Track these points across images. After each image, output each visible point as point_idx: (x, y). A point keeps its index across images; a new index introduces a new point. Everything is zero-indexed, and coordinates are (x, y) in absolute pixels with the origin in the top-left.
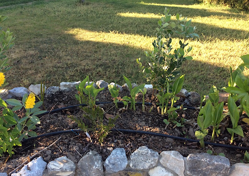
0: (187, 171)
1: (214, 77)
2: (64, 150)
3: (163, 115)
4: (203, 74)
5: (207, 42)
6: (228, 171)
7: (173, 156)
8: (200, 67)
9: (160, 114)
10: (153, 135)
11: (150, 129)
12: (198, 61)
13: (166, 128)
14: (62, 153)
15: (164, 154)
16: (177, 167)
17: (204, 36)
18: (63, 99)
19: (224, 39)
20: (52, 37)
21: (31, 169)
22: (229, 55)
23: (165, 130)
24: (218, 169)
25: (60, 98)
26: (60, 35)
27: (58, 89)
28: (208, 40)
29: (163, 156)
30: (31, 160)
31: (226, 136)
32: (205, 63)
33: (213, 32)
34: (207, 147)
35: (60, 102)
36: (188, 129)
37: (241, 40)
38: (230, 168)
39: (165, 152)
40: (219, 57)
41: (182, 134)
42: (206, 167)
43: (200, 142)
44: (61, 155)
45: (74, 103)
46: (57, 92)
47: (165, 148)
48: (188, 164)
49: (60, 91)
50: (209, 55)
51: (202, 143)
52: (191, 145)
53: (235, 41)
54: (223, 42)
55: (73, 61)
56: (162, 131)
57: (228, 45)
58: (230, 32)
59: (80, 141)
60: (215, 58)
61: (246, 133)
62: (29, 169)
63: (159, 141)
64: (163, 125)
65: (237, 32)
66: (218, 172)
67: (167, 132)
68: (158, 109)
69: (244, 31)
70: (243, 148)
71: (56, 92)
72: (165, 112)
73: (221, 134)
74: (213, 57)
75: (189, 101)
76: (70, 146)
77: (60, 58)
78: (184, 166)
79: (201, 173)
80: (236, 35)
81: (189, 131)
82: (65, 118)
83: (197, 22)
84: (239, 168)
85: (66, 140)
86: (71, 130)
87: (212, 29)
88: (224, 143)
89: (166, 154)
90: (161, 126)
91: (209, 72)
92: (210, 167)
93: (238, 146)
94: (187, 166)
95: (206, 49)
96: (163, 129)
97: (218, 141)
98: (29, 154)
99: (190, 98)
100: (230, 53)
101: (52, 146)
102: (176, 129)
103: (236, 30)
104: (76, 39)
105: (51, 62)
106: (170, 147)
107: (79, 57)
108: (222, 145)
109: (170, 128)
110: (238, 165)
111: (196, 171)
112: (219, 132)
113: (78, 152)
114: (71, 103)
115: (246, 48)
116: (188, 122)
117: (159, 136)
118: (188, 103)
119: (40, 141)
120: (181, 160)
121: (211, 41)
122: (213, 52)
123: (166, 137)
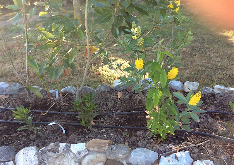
2: (211, 155)
14: (209, 156)
18: (215, 102)
20: (205, 37)
21: (178, 159)
25: (212, 100)
26: (213, 36)
27: (211, 91)
30: (180, 151)
35: (212, 104)
44: (208, 158)
45: (226, 109)
46: (210, 93)
49: (213, 94)
55: (223, 64)
59: (228, 151)
62: (176, 158)
71: (208, 93)
76: (217, 153)
77: (210, 58)
82: (215, 122)
85: (214, 145)
86: (221, 136)
98: (178, 144)
101: (200, 145)
104: (230, 41)
105: (201, 61)
107: (230, 61)
113: (226, 162)
114: (223, 109)
119: (189, 136)
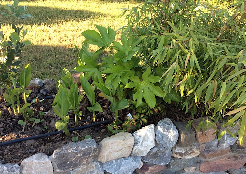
0: (57, 170)
1: (69, 59)
3: (18, 115)
4: (58, 58)
5: (54, 25)
6: (96, 152)
7: (36, 161)
8: (53, 52)
9: (13, 116)
10: (9, 144)
11: (3, 139)
12: (50, 46)
13: (23, 130)
15: (25, 163)
16: (44, 171)
17: (50, 19)
19: (70, 20)
22: (78, 35)
23: (23, 133)
24: (87, 154)
28: (55, 23)
29: (24, 165)
31: (89, 116)
32: (57, 47)
33: (58, 14)
34: (72, 134)
36: (50, 122)
37: (85, 20)
38: (97, 148)
39: (26, 161)
40: (69, 38)
41: (44, 130)
42: (75, 157)
43: (64, 132)
47: (26, 153)
48: (55, 162)
50: (59, 38)
51: (66, 132)
52: (55, 138)
53: (80, 21)
54: (70, 23)
56: (19, 135)
57: (75, 25)
58: (74, 13)
60: (65, 40)
61: (105, 107)
63: (18, 149)
64: (19, 127)
65: (80, 12)
66: (87, 157)
67: (26, 134)
68: (9, 111)
69: (86, 11)
70: (106, 121)
72: (19, 111)
73: (83, 116)
74: (63, 39)
75: (45, 90)
78: (51, 166)
79: (71, 165)
80: (80, 15)
81: (50, 124)
83: (40, 6)
84: (105, 144)
87: (56, 11)
88: (88, 124)
89: (27, 161)
90: (17, 130)
91: (63, 55)
92: (79, 155)
93: (101, 121)
94: (56, 165)
95: (55, 32)
96: (19, 132)
97: (82, 123)
99: (45, 86)
100: (78, 33)
102: (36, 127)
103: (79, 11)
106: (33, 150)
108: (87, 126)
109: (28, 128)
110: (104, 141)
111: (66, 166)
112: (80, 114)
115: (91, 26)
116: (48, 114)
117: (16, 142)
118: (45, 93)
120: (47, 162)
121: (58, 23)
122: (62, 34)
123: (25, 140)
